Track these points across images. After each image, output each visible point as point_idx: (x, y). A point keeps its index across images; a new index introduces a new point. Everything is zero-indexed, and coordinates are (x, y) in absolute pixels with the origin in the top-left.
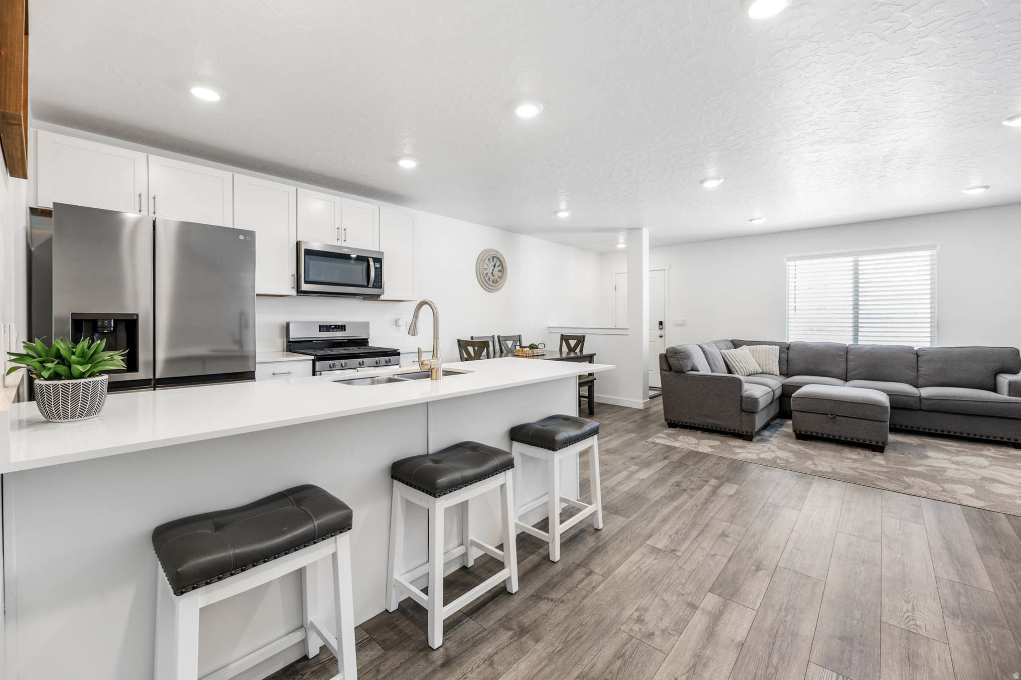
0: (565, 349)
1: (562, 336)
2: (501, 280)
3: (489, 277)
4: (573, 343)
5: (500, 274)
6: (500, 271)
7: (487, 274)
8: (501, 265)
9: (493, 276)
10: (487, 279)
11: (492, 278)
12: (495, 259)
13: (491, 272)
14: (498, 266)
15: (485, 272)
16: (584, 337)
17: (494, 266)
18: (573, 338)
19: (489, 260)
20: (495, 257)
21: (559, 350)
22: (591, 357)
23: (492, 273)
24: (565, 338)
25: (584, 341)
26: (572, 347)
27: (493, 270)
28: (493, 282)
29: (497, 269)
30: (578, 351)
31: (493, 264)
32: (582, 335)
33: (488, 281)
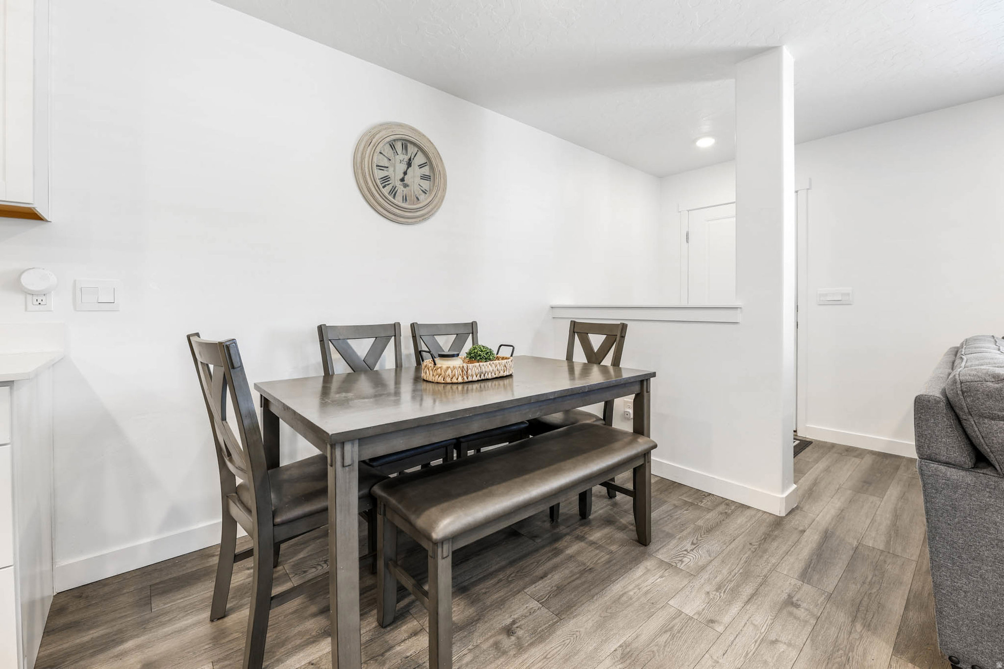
0: (580, 357)
1: (574, 324)
2: (426, 199)
3: (394, 188)
4: (597, 340)
5: (426, 184)
6: (424, 177)
7: (386, 180)
8: (429, 162)
9: (406, 186)
10: (386, 191)
11: (400, 188)
12: (412, 149)
13: (402, 175)
14: (421, 166)
15: (380, 174)
16: (624, 327)
17: (409, 164)
18: (598, 328)
19: (392, 146)
20: (411, 143)
21: (564, 358)
22: (642, 382)
23: (402, 180)
24: (579, 330)
25: (623, 337)
26: (596, 351)
27: (405, 173)
28: (405, 199)
29: (415, 173)
30: (607, 361)
31: (406, 158)
32: (619, 322)
33: (391, 198)
